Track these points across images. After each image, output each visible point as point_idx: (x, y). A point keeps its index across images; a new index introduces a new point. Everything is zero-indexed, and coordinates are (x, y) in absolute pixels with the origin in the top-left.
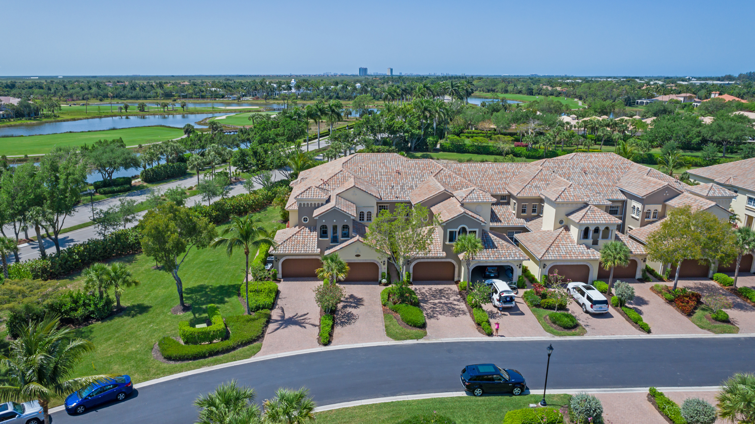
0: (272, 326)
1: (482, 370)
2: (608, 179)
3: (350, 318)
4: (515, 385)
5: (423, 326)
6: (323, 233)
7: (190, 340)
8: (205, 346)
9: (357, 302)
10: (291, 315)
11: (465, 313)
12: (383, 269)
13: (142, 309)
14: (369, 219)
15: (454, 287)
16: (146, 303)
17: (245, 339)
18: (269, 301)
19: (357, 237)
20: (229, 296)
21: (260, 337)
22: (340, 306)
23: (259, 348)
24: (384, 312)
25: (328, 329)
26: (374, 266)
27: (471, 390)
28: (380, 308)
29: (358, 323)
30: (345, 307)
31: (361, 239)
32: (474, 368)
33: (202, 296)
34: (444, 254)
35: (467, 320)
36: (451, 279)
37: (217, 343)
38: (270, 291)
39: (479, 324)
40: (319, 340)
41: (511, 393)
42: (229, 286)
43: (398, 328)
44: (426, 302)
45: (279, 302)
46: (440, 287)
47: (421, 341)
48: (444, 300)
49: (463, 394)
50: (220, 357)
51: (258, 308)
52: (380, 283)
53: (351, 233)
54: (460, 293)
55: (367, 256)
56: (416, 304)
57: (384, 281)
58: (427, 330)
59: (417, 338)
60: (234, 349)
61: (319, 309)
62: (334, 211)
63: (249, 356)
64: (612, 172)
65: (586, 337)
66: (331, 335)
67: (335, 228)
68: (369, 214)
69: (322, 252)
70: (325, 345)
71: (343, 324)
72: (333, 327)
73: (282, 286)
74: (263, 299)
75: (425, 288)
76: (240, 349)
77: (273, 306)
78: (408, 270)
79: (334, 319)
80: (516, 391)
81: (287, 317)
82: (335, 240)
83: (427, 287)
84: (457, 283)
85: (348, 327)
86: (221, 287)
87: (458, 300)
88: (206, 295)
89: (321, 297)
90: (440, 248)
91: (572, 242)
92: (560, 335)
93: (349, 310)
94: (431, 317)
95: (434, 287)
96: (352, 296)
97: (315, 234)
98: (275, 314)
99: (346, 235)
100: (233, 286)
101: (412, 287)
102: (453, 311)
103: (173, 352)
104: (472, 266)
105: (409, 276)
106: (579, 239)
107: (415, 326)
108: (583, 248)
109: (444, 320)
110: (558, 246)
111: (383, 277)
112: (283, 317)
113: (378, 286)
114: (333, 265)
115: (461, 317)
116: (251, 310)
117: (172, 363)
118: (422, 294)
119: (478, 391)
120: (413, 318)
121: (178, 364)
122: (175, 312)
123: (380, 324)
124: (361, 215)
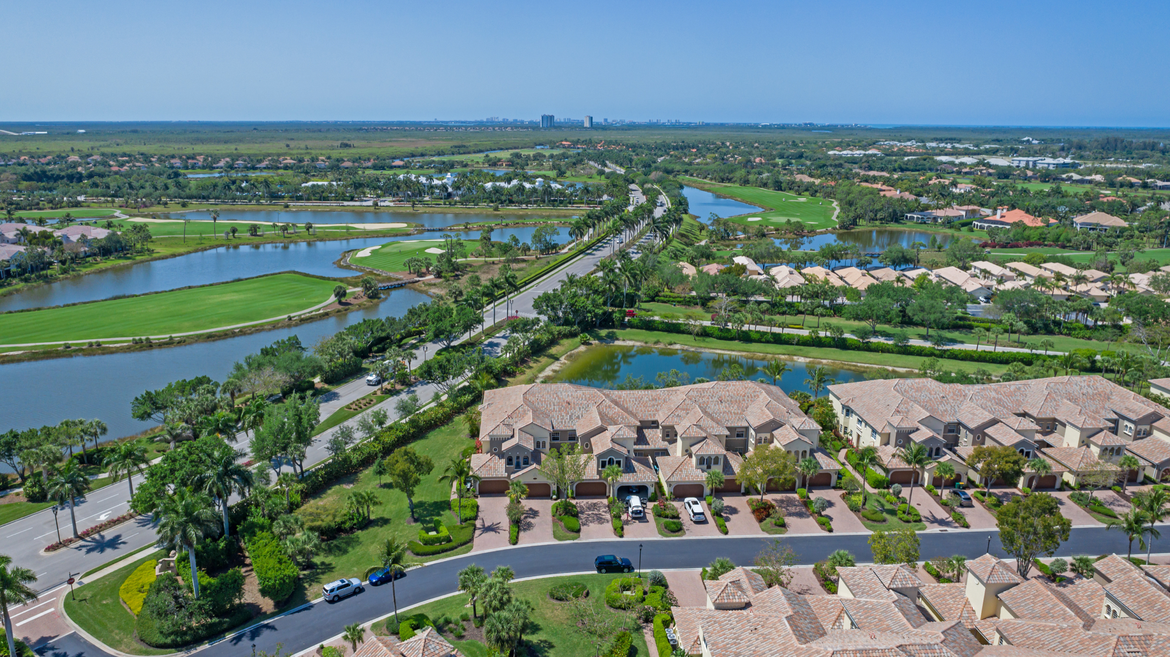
0: (477, 532)
1: (606, 558)
2: (738, 407)
3: (529, 526)
4: (624, 567)
5: (578, 531)
6: (509, 461)
7: (427, 543)
8: (437, 547)
9: (534, 513)
10: (489, 524)
11: (608, 522)
12: (554, 488)
13: (384, 521)
14: (544, 446)
15: (605, 501)
16: (386, 516)
17: (462, 541)
18: (473, 514)
19: (535, 465)
20: (443, 510)
21: (471, 540)
22: (522, 517)
23: (472, 547)
24: (554, 521)
25: (515, 534)
26: (547, 486)
27: (599, 569)
28: (550, 518)
29: (535, 529)
30: (526, 517)
31: (538, 467)
32: (603, 557)
33: (424, 510)
34: (598, 477)
35: (609, 527)
36: (603, 494)
37: (445, 545)
38: (473, 507)
39: (615, 530)
40: (510, 541)
41: (622, 571)
42: (442, 502)
43: (562, 532)
44: (582, 513)
45: (479, 514)
46: (595, 501)
47: (576, 541)
48: (596, 512)
49: (596, 572)
50: (449, 553)
51: (466, 520)
52: (551, 498)
53: (530, 462)
54: (608, 506)
55: (541, 480)
56: (576, 515)
57: (554, 497)
58: (581, 534)
59: (573, 539)
60: (456, 548)
61: (508, 520)
62: (518, 447)
63: (467, 552)
64: (744, 400)
65: (684, 538)
66: (517, 538)
67: (518, 458)
68: (544, 443)
69: (509, 476)
70: (514, 544)
71: (525, 530)
72: (518, 533)
73: (481, 501)
74: (469, 513)
75: (583, 502)
76: (460, 548)
77: (476, 518)
78: (571, 488)
79: (519, 527)
80: (626, 570)
81: (486, 525)
82: (518, 467)
83: (585, 501)
84: (608, 497)
85: (528, 532)
86: (435, 503)
87: (605, 512)
88: (426, 509)
89: (510, 510)
90: (595, 472)
91: (692, 467)
92: (667, 536)
93: (529, 520)
94: (584, 525)
95: (591, 501)
96: (531, 509)
97: (503, 461)
98: (478, 523)
99: (526, 463)
100: (444, 502)
101: (574, 502)
102: (600, 520)
103: (418, 550)
104: (617, 486)
105: (572, 493)
106: (697, 465)
107: (573, 531)
108: (699, 471)
109: (593, 526)
110: (681, 471)
111: (554, 494)
112: (484, 525)
113: (550, 501)
114: (518, 489)
115: (605, 524)
116: (462, 521)
117: (420, 557)
118: (581, 506)
119: (604, 571)
120: (571, 525)
121: (424, 557)
122: (409, 523)
123: (550, 530)
124: (538, 444)
